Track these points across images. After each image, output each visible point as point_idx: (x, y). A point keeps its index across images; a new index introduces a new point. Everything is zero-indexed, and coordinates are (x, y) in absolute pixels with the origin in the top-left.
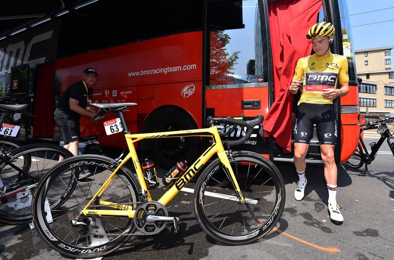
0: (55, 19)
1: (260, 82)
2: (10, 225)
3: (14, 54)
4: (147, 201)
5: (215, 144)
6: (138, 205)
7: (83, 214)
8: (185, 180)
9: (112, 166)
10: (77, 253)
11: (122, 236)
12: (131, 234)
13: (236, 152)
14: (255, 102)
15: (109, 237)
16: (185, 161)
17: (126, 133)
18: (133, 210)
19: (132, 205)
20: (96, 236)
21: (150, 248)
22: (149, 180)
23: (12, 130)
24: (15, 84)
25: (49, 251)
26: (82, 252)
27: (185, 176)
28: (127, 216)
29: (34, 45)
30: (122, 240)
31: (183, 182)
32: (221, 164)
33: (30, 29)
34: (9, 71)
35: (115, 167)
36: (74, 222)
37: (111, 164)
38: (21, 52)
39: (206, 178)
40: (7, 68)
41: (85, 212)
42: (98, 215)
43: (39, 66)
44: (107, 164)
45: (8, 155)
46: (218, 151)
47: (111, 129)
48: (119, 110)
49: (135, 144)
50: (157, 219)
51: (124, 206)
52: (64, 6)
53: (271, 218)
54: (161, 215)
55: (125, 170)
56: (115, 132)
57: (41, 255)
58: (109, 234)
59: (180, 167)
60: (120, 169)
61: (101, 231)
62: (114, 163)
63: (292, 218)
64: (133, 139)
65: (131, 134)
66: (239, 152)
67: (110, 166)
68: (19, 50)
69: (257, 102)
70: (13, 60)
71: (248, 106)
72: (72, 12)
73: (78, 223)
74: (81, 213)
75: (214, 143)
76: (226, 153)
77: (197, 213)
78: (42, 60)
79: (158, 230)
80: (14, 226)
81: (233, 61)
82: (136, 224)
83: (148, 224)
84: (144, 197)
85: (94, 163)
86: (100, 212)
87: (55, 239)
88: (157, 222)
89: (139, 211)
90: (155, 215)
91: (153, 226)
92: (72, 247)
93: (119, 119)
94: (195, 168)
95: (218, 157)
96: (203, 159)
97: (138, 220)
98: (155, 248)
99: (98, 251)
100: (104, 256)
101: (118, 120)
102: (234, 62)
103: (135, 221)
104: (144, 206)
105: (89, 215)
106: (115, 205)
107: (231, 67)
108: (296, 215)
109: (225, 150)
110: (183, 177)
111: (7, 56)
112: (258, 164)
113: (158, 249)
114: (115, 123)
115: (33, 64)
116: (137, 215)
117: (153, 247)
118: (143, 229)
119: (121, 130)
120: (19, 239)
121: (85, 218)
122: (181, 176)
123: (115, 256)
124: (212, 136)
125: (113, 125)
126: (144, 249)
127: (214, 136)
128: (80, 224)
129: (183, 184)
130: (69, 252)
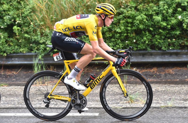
5: (110, 66)
17: (64, 60)
35: (60, 77)
46: (111, 69)
56: (59, 60)
64: (68, 63)
76: (116, 70)
94: (99, 78)
96: (104, 73)
101: (60, 53)
119: (61, 58)
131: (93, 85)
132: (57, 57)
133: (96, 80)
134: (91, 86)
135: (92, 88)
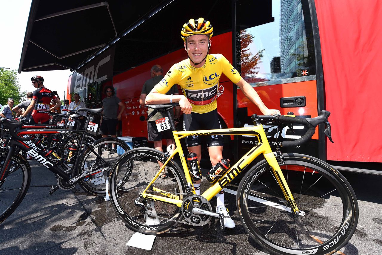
0: (111, 46)
1: (305, 75)
2: (93, 195)
3: (89, 76)
4: (193, 194)
5: (260, 145)
6: (184, 196)
7: (142, 197)
8: (228, 179)
9: (163, 159)
10: (137, 227)
11: (171, 221)
12: (178, 221)
13: (286, 154)
14: (298, 99)
15: (159, 219)
16: (228, 160)
17: (173, 130)
18: (180, 199)
19: (179, 195)
20: (150, 216)
21: (194, 237)
22: (194, 175)
23: (94, 127)
24: (90, 96)
25: (118, 220)
26: (141, 227)
27: (228, 175)
28: (176, 205)
29: (100, 67)
30: (171, 225)
31: (227, 180)
32: (267, 166)
33: (97, 56)
34: (87, 88)
35: (165, 160)
36: (136, 202)
37: (162, 157)
38: (93, 74)
39: (251, 179)
40: (85, 86)
41: (144, 195)
42: (153, 199)
43: (103, 82)
44: (159, 156)
45: (92, 144)
46: (264, 151)
47: (161, 127)
48: (168, 110)
49: (180, 140)
50: (202, 213)
51: (172, 195)
52: (117, 35)
53: (336, 237)
54: (205, 209)
55: (173, 163)
56: (165, 129)
57: (113, 222)
58: (161, 217)
59: (223, 165)
60: (169, 162)
61: (154, 213)
62: (165, 156)
63: (362, 243)
64: (179, 136)
65: (177, 131)
66: (291, 154)
67: (162, 158)
68: (91, 72)
69: (301, 98)
70: (88, 80)
71: (288, 104)
72: (122, 38)
73: (139, 203)
74: (141, 195)
75: (259, 143)
76: (274, 155)
77: (241, 214)
78: (105, 78)
79: (202, 223)
80: (95, 197)
81: (257, 60)
82: (183, 213)
83: (194, 215)
84: (190, 190)
85: (149, 154)
86: (155, 197)
87: (122, 213)
88: (202, 215)
89: (186, 202)
90: (200, 208)
91: (198, 218)
92: (134, 222)
93: (167, 117)
94: (238, 167)
95: (264, 158)
96: (247, 159)
97: (185, 209)
98: (198, 239)
99: (153, 229)
100: (157, 235)
101: (167, 119)
102: (258, 62)
103: (182, 210)
104: (190, 198)
105: (146, 198)
106: (165, 193)
107: (255, 67)
108: (366, 240)
109: (273, 151)
110: (226, 175)
111: (85, 78)
112: (316, 170)
113: (202, 240)
114: (165, 121)
115: (99, 81)
116: (184, 205)
117: (197, 237)
118: (189, 219)
119: (169, 127)
120: (99, 207)
121: (143, 200)
122: (223, 174)
123: (165, 237)
124: (257, 136)
125: (163, 123)
126: (189, 238)
127: (260, 136)
128: (141, 205)
129: (227, 182)
130: (132, 225)
131: (225, 180)
132: (162, 125)
133: (232, 172)
134: (222, 183)
135: (223, 185)
